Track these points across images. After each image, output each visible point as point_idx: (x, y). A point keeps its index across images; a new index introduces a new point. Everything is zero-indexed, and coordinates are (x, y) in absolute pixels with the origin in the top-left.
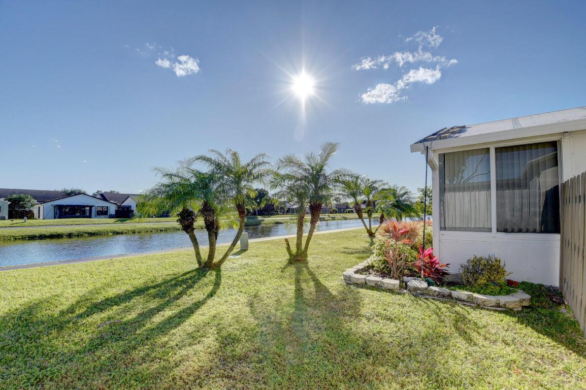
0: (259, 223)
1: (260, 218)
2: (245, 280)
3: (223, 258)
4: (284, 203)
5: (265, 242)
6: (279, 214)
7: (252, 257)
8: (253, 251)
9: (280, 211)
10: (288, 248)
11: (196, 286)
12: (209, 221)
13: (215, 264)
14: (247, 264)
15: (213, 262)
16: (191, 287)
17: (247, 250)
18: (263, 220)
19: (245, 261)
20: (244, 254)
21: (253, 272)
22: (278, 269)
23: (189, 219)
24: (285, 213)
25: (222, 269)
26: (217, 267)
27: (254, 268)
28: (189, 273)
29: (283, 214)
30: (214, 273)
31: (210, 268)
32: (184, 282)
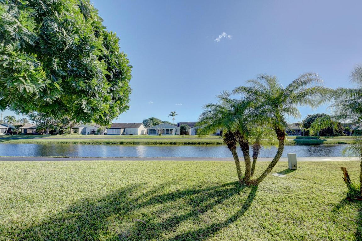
0: (321, 142)
1: (322, 138)
2: (276, 210)
3: (261, 177)
4: (349, 125)
5: (319, 164)
6: (342, 135)
7: (298, 180)
8: (302, 172)
9: (344, 133)
10: (347, 179)
11: (225, 202)
12: (243, 142)
13: (252, 181)
14: (288, 187)
15: (251, 179)
16: (219, 202)
17: (295, 170)
18: (325, 140)
19: (287, 183)
20: (290, 174)
21: (291, 201)
22: (327, 205)
23: (232, 140)
24: (350, 135)
25: (259, 187)
26: (254, 185)
27: (294, 196)
28: (228, 184)
29: (348, 135)
30: (250, 191)
31: (247, 184)
32: (218, 193)
